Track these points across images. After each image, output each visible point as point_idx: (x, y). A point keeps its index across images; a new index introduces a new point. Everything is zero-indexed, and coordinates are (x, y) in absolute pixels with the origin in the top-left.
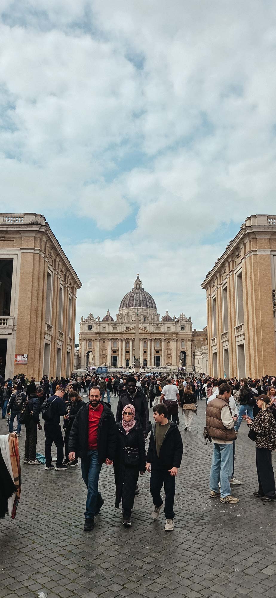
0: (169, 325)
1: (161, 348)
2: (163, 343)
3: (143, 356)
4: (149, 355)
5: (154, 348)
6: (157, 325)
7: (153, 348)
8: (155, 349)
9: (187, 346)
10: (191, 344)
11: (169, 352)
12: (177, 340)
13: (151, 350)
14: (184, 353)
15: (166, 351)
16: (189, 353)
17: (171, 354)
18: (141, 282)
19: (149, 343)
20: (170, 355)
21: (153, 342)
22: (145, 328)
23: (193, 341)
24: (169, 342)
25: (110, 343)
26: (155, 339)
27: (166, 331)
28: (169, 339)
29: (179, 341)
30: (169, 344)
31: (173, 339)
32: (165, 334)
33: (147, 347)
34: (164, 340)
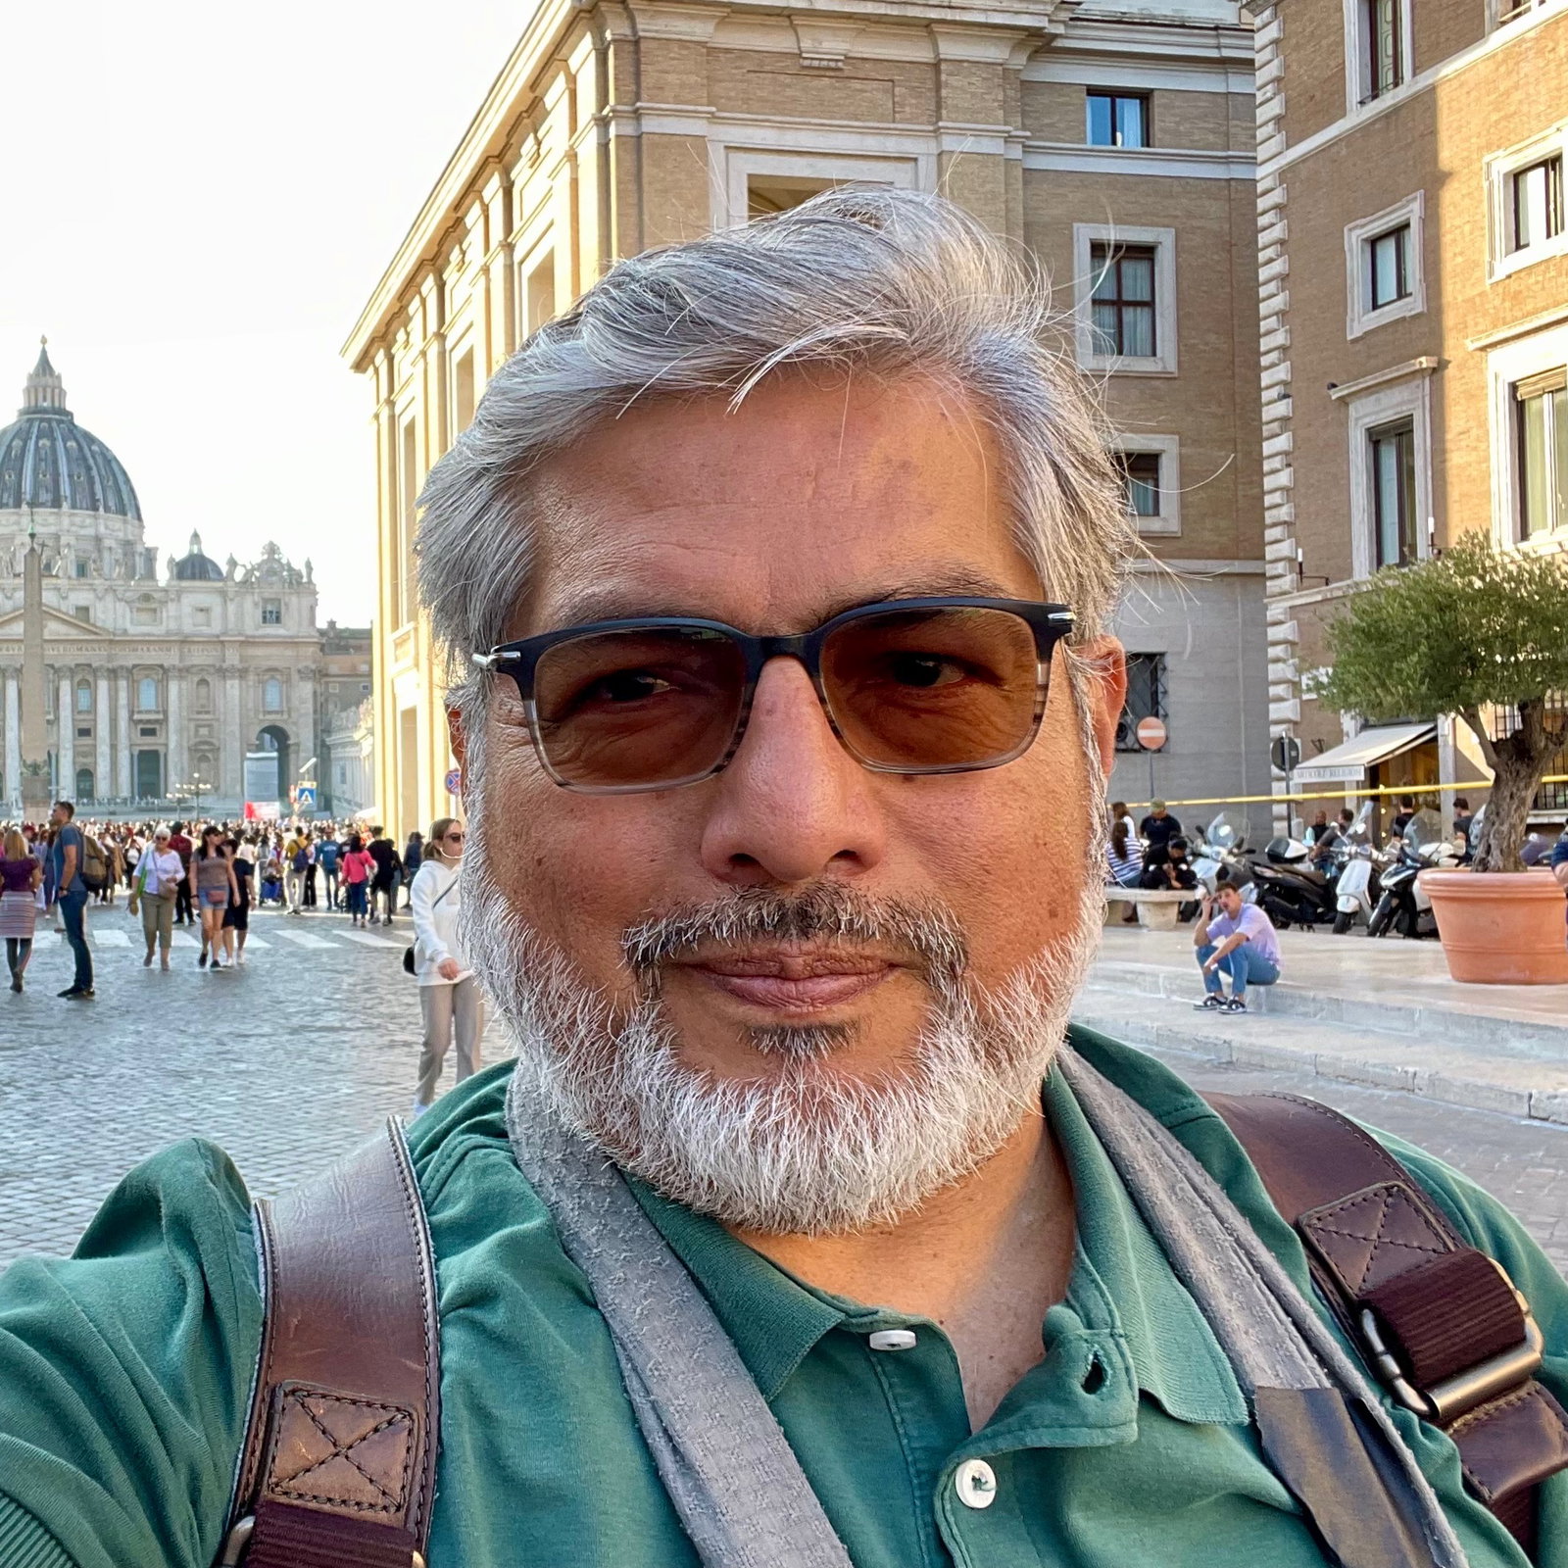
0: (204, 600)
1: (165, 712)
2: (174, 687)
3: (76, 754)
4: (103, 749)
5: (132, 713)
6: (147, 598)
7: (123, 715)
8: (136, 717)
9: (295, 702)
10: (315, 693)
11: (204, 731)
12: (242, 674)
13: (114, 720)
14: (278, 735)
15: (192, 726)
16: (302, 734)
17: (214, 741)
18: (59, 378)
19: (103, 685)
20: (211, 744)
22: (84, 611)
23: (320, 674)
24: (203, 682)
26: (134, 666)
27: (188, 627)
28: (202, 669)
29: (251, 677)
30: (203, 690)
31: (225, 666)
32: (183, 642)
33: (93, 709)
34: (180, 670)
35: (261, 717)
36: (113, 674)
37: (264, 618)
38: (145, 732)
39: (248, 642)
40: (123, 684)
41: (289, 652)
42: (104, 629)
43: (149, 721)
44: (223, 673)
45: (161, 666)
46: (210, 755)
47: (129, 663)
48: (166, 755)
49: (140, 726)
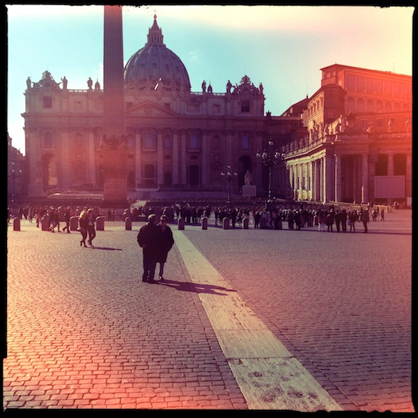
0: (217, 101)
1: (201, 149)
2: (205, 138)
3: (164, 166)
4: (176, 164)
5: (187, 149)
6: (194, 100)
7: (184, 149)
8: (189, 151)
9: (255, 146)
10: (263, 141)
11: (217, 157)
12: (233, 133)
13: (180, 152)
15: (212, 155)
16: (258, 159)
17: (221, 161)
19: (175, 138)
20: (220, 163)
21: (184, 137)
22: (168, 105)
23: (265, 134)
24: (217, 136)
25: (91, 136)
26: (189, 129)
27: (210, 113)
28: (216, 131)
29: (236, 135)
30: (217, 140)
31: (226, 129)
32: (208, 119)
33: (171, 147)
34: (207, 131)
35: (240, 151)
36: (180, 132)
37: (242, 109)
38: (192, 158)
39: (235, 119)
41: (253, 124)
42: (176, 113)
43: (194, 153)
44: (225, 132)
45: (199, 129)
46: (219, 168)
47: (186, 127)
48: (201, 167)
49: (190, 155)
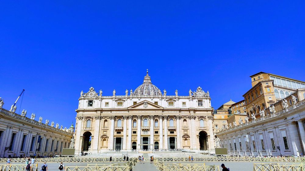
0: (184, 101)
1: (176, 127)
6: (171, 100)
7: (166, 128)
8: (169, 128)
9: (208, 125)
13: (163, 129)
15: (183, 130)
16: (211, 133)
17: (188, 135)
19: (161, 121)
24: (185, 120)
25: (113, 120)
28: (185, 116)
29: (197, 119)
30: (185, 122)
34: (180, 117)
35: (200, 128)
36: (163, 118)
37: (199, 105)
38: (171, 133)
40: (165, 120)
41: (206, 112)
42: (162, 107)
43: (172, 130)
44: (190, 118)
45: (175, 116)
46: (188, 138)
47: (167, 115)
48: (176, 139)
49: (170, 131)
